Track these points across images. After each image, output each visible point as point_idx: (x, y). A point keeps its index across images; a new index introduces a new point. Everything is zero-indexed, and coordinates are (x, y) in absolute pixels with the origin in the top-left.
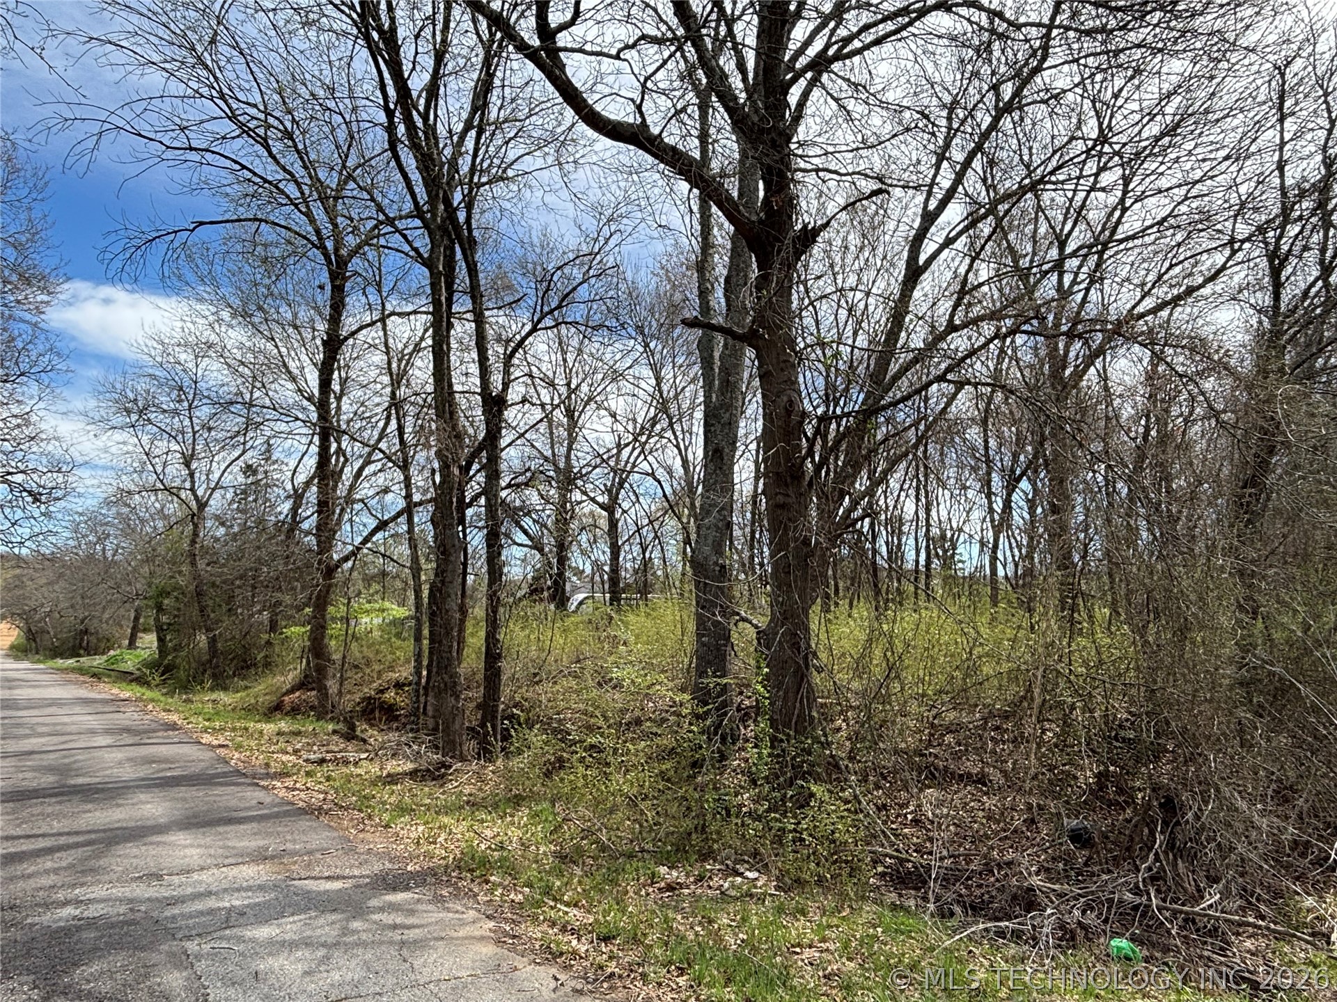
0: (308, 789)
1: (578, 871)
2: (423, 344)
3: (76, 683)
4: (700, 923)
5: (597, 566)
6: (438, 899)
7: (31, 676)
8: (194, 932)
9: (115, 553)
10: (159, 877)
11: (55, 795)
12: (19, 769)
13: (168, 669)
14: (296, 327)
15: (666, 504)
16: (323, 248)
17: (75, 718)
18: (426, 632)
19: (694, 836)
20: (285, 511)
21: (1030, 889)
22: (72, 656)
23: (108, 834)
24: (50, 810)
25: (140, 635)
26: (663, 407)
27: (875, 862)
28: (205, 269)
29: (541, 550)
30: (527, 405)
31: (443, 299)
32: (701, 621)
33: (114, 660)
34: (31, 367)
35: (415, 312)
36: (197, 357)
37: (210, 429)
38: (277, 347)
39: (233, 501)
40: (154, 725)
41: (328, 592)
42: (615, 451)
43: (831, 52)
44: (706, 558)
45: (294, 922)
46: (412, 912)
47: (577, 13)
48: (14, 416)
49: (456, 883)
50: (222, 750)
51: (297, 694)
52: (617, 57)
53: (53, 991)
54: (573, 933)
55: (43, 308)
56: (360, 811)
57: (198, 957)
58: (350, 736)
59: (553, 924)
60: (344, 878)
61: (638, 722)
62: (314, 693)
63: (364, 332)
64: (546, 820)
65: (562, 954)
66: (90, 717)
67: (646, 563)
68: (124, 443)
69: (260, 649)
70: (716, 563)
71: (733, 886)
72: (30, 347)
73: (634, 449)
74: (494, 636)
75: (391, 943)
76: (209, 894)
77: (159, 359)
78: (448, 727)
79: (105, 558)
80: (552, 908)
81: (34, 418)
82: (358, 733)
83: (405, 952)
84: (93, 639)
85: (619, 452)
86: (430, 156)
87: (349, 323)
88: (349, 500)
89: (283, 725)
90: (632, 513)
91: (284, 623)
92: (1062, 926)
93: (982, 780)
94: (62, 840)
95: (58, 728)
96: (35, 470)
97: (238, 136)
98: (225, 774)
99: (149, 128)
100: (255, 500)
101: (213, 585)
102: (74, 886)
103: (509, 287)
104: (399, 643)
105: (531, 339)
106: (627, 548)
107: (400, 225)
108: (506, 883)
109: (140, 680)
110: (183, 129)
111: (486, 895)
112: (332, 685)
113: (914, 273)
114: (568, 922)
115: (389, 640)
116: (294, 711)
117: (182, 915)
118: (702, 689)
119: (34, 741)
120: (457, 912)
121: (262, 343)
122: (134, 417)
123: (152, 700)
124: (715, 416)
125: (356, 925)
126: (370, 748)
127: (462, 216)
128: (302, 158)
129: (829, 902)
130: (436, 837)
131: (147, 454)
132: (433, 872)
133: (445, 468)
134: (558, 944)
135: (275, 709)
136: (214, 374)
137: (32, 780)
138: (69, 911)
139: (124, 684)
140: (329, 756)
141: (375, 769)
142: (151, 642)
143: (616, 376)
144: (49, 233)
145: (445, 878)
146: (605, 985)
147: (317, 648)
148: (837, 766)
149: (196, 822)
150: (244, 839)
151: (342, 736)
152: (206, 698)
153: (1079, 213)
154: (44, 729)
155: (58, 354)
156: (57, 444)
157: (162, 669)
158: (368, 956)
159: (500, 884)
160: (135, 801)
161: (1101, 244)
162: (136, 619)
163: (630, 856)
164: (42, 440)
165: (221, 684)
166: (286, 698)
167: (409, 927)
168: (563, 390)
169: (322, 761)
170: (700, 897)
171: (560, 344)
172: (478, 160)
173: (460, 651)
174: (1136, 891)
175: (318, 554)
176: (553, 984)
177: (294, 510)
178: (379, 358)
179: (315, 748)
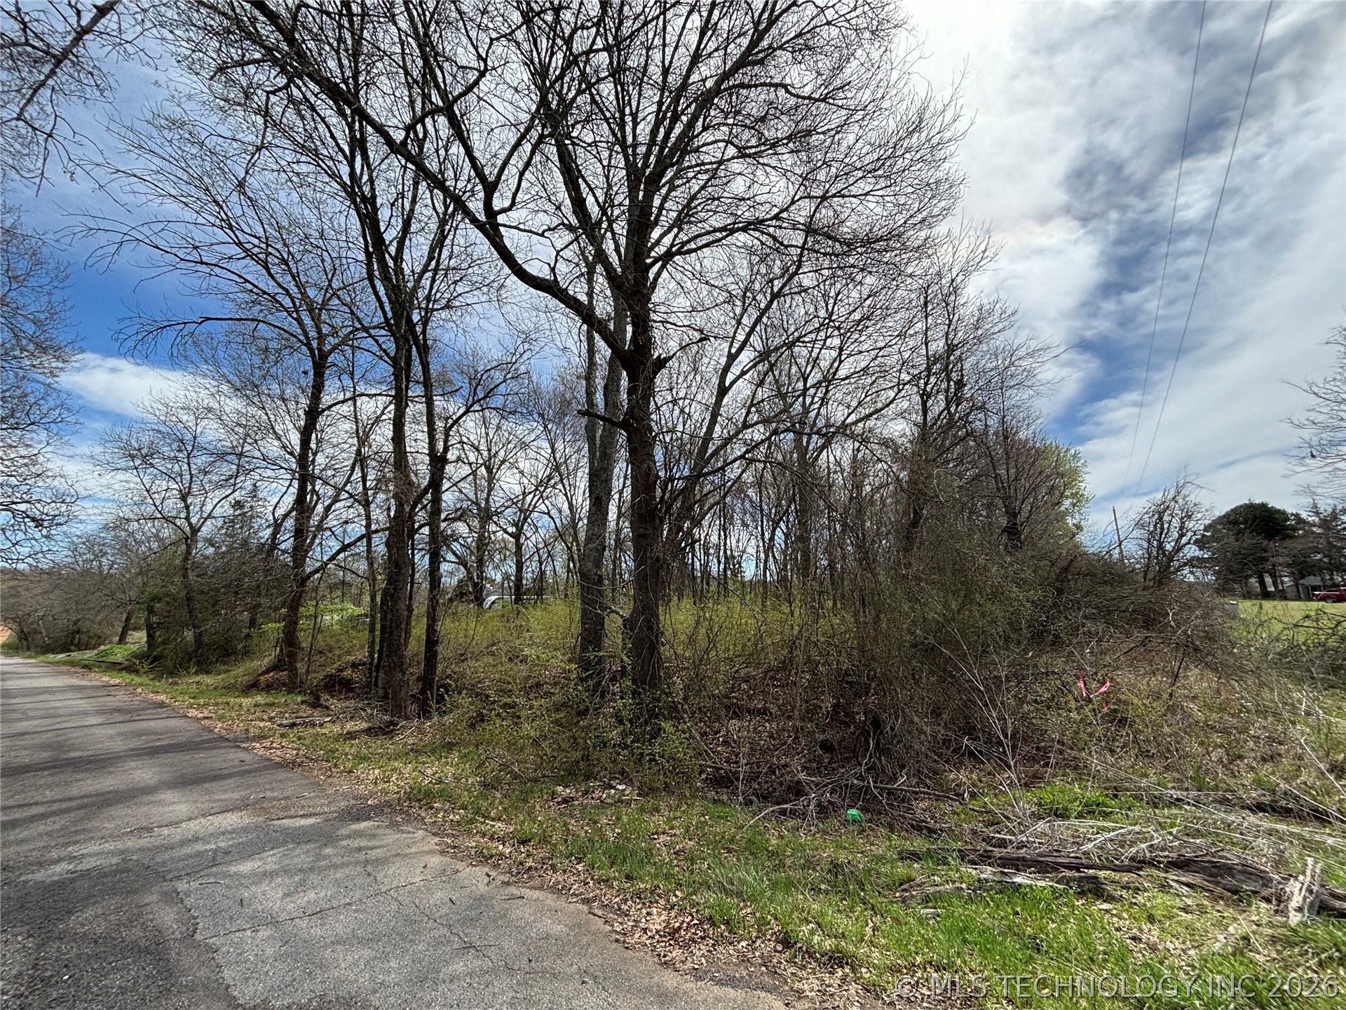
0: (283, 747)
1: (498, 795)
2: (384, 417)
3: (68, 673)
4: (588, 824)
5: (506, 577)
6: (394, 825)
7: (24, 669)
8: (183, 873)
9: (111, 567)
10: (150, 830)
11: (47, 768)
12: (11, 749)
13: (156, 659)
14: (284, 400)
15: (557, 534)
16: (308, 345)
17: (67, 703)
18: (378, 626)
19: (581, 763)
20: (266, 537)
21: (799, 782)
22: (62, 652)
23: (101, 798)
24: (43, 781)
25: (130, 632)
26: (557, 468)
27: (701, 773)
28: (209, 353)
29: (465, 566)
30: (460, 463)
31: (404, 386)
32: (584, 613)
33: (105, 652)
34: (41, 419)
35: (380, 395)
36: (197, 418)
37: (206, 473)
38: (267, 414)
39: (222, 527)
40: (143, 705)
41: (300, 596)
42: (521, 497)
43: (674, 249)
44: (589, 571)
45: (274, 855)
46: (373, 836)
47: (513, 204)
48: (21, 457)
49: (407, 811)
50: (206, 721)
51: (271, 674)
52: (542, 235)
53: (47, 938)
54: (499, 839)
55: (56, 372)
56: (328, 761)
57: (188, 894)
58: (316, 704)
59: (484, 835)
60: (316, 814)
61: (538, 685)
62: (284, 673)
63: (338, 406)
64: (473, 759)
65: (492, 856)
66: (81, 702)
67: (542, 573)
68: (127, 482)
69: (240, 641)
70: (596, 574)
71: (609, 796)
72: (42, 402)
73: (535, 496)
74: (433, 628)
75: (357, 863)
76: (196, 839)
77: (163, 418)
78: (396, 695)
79: (101, 572)
80: (482, 823)
81: (41, 459)
82: (322, 702)
83: (369, 869)
84: (84, 638)
85: (524, 498)
86: (398, 287)
87: (326, 399)
88: (320, 528)
89: (259, 699)
90: (532, 540)
91: (261, 621)
92: (819, 805)
93: (764, 712)
94: (55, 807)
95: (52, 711)
96: (39, 501)
97: (243, 258)
98: (209, 741)
99: (165, 244)
100: (241, 528)
101: (202, 592)
102: (67, 844)
103: (450, 382)
104: (355, 634)
105: (464, 419)
106: (528, 564)
107: (373, 332)
108: (447, 807)
109: (130, 669)
110: (196, 248)
111: (431, 818)
112: (301, 667)
113: (723, 391)
114: (494, 832)
115: (347, 632)
116: (269, 688)
117: (172, 859)
118: (584, 660)
119: (25, 724)
120: (409, 832)
121: (252, 410)
122: (138, 462)
123: (141, 685)
124: (596, 475)
125: (328, 851)
126: (331, 713)
127: (419, 329)
128: (295, 280)
129: (673, 802)
130: (389, 777)
131: (148, 491)
132: (389, 804)
133: (400, 506)
134: (488, 849)
135: (252, 687)
136: (212, 432)
137: (25, 758)
138: (64, 866)
139: (115, 673)
140: (298, 721)
141: (336, 729)
142: (141, 638)
143: (524, 446)
144: (68, 314)
145: (398, 808)
146: (525, 876)
147: (290, 638)
148: (676, 709)
149: (184, 782)
150: (227, 792)
151: (309, 705)
152: (190, 681)
153: (815, 362)
154: (39, 713)
155: (68, 410)
156: (63, 480)
157: (151, 658)
158: (339, 875)
159: (442, 809)
160: (126, 768)
161: (828, 380)
162: (128, 620)
163: (536, 781)
164: (48, 477)
165: (204, 668)
166: (262, 678)
167: (371, 849)
168: (485, 454)
169: (293, 725)
170: (587, 805)
171: (484, 422)
172: (434, 291)
173: (407, 639)
174: (861, 778)
175: (294, 569)
176: (486, 880)
177: (274, 535)
178: (348, 426)
179: (287, 715)
